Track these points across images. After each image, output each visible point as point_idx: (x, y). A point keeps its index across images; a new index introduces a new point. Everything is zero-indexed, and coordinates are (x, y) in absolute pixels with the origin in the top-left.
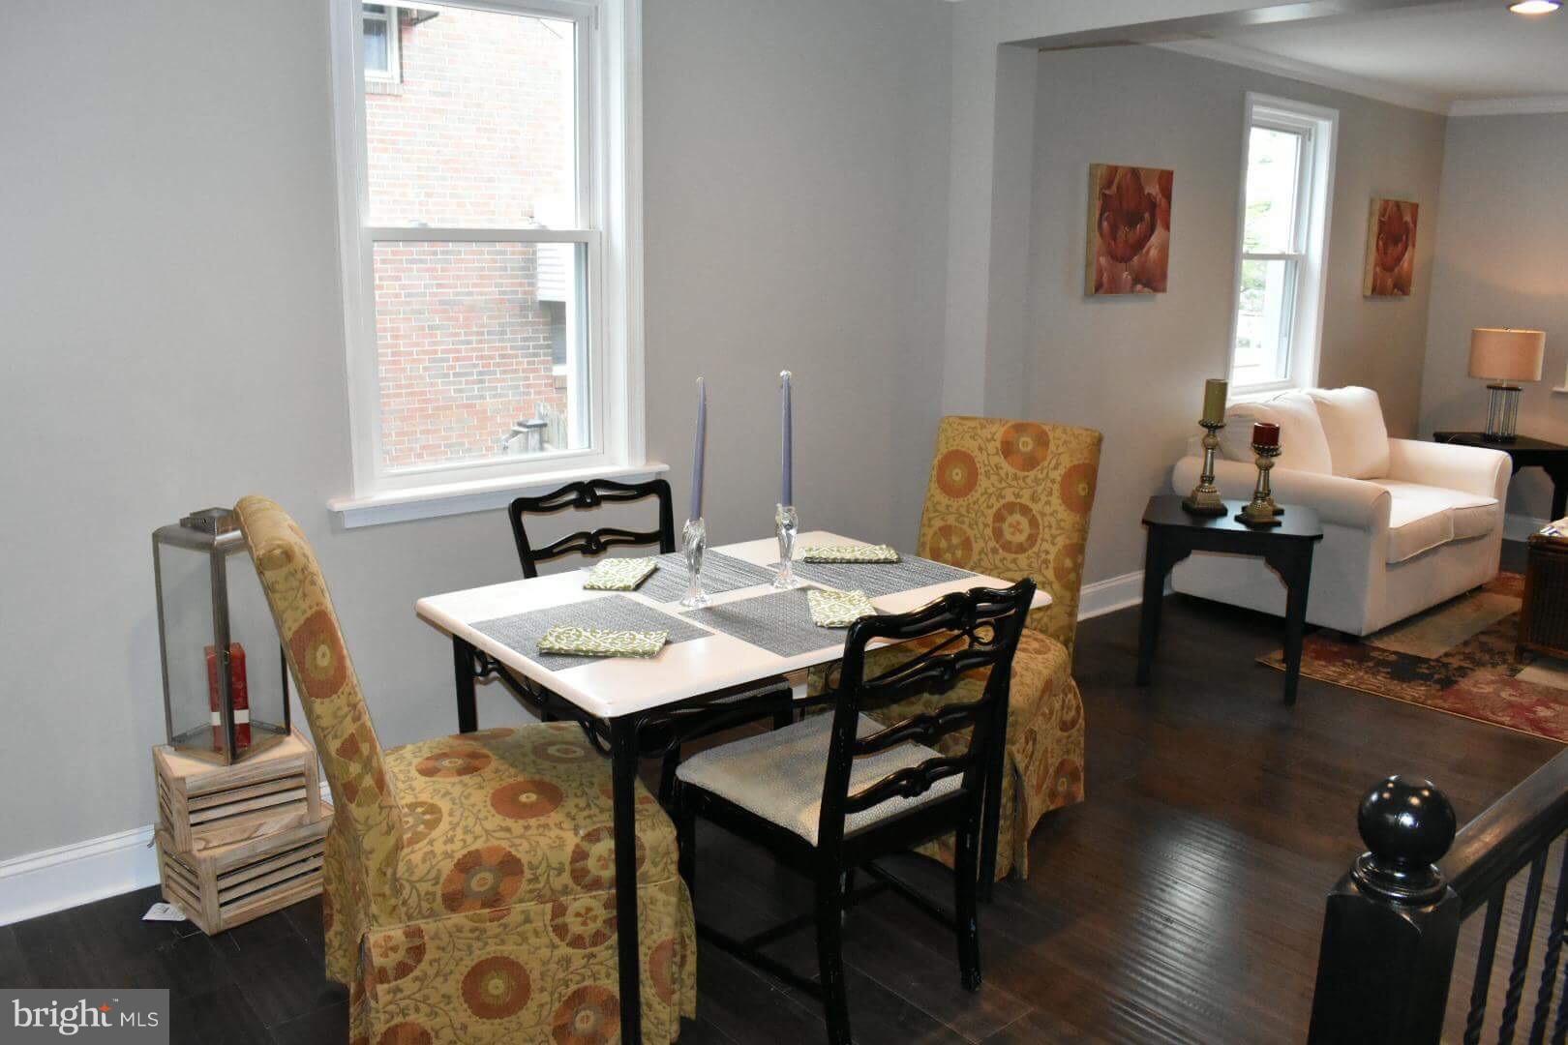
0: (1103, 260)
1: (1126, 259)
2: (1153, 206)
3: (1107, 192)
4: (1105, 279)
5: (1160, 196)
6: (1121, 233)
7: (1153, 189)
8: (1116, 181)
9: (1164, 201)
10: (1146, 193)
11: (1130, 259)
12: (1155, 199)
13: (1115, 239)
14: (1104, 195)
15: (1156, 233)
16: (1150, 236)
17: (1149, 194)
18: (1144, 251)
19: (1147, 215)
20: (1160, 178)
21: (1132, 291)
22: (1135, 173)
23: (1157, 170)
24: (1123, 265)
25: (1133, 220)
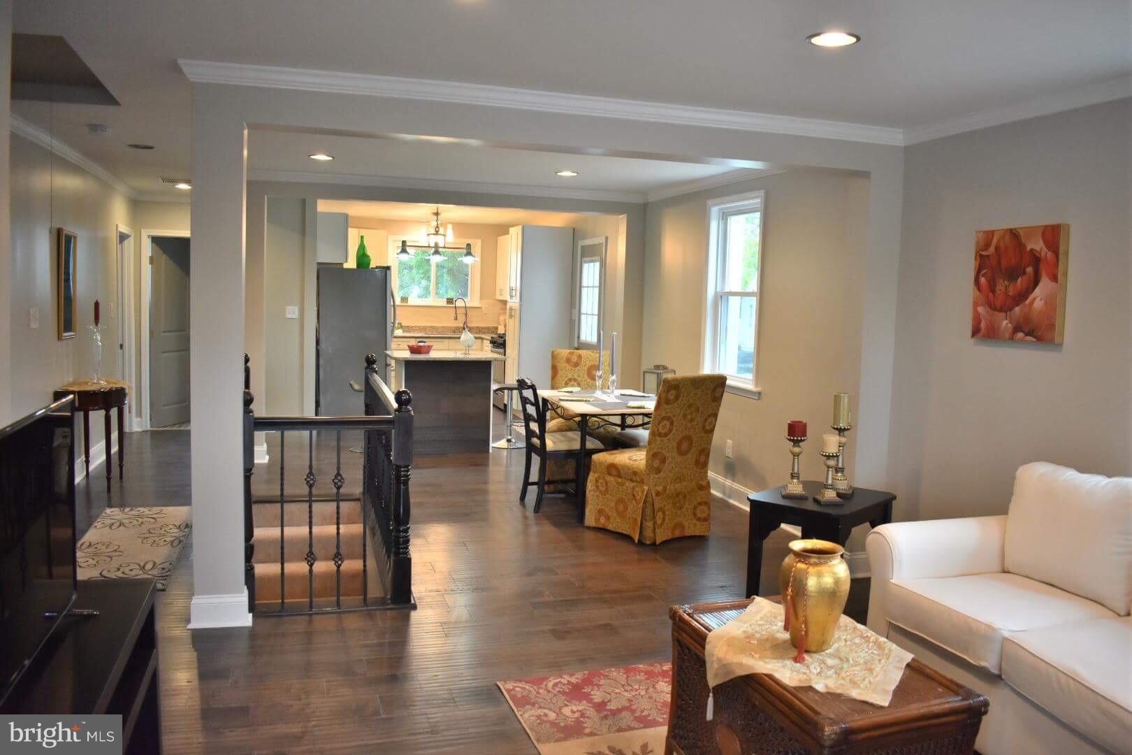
0: (981, 310)
1: (1006, 309)
2: (1036, 260)
3: (984, 253)
4: (983, 325)
5: (1045, 249)
6: (1001, 286)
7: (1037, 245)
8: (995, 241)
9: (1050, 254)
10: (1028, 249)
11: (1011, 309)
12: (1040, 254)
13: (993, 291)
14: (981, 256)
15: (1041, 285)
16: (1034, 288)
17: (1032, 250)
18: (1027, 302)
19: (1029, 270)
20: (1043, 234)
21: (1012, 338)
22: (1013, 234)
23: (1042, 226)
24: (1003, 314)
25: (1012, 275)
